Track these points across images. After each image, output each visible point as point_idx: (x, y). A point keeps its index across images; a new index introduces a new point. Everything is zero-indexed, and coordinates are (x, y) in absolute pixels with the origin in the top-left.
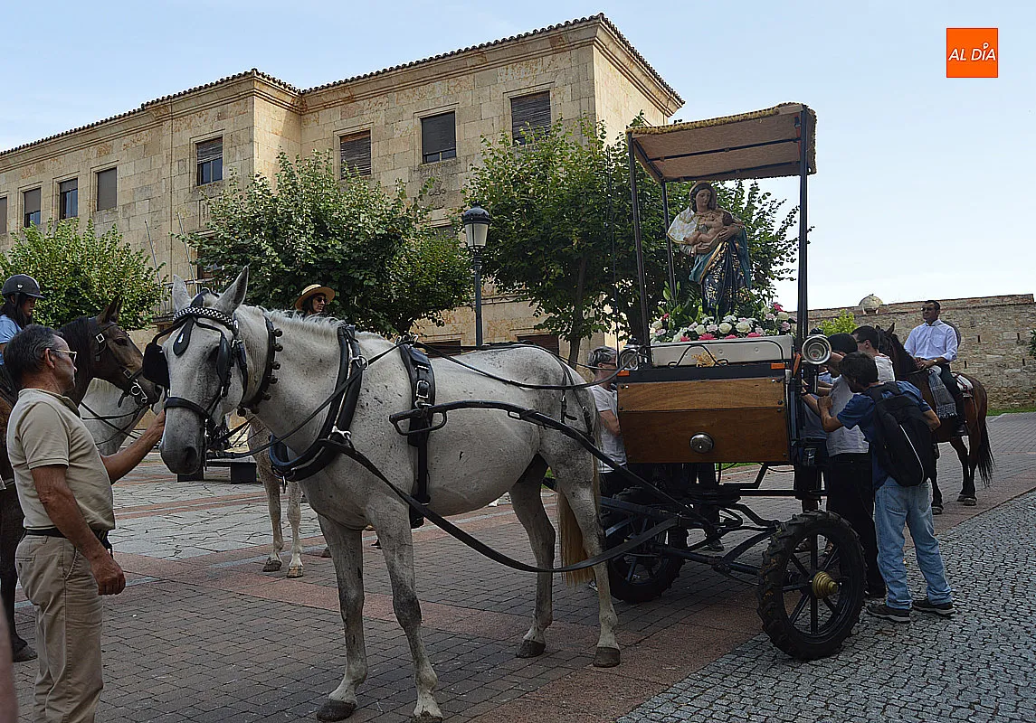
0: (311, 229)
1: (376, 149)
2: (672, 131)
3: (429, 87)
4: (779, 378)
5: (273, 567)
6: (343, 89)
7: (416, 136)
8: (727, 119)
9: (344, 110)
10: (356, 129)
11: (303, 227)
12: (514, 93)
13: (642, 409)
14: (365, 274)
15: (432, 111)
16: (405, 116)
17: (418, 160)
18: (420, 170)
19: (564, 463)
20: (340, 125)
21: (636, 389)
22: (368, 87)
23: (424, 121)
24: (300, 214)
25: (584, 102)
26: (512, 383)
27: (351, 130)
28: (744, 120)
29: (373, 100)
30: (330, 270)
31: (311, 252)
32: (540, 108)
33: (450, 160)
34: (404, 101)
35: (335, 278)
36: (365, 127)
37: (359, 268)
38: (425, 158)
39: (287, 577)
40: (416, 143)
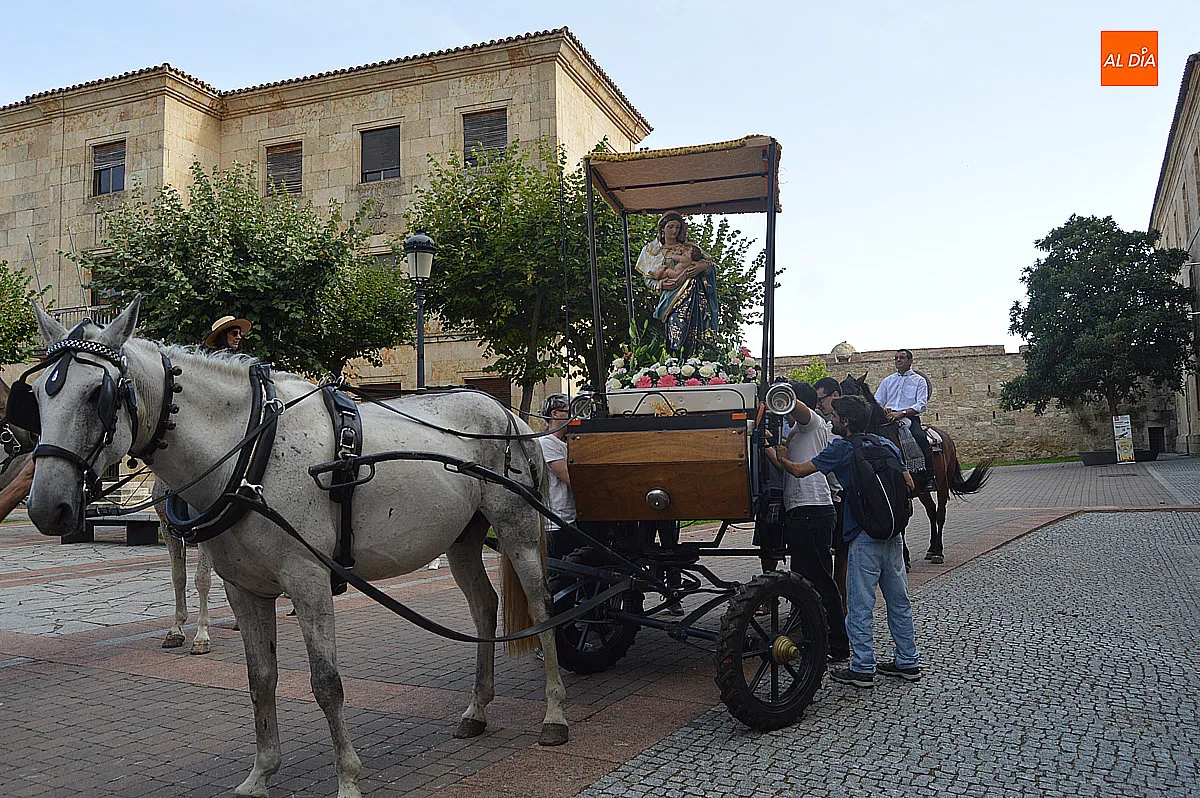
0: (228, 252)
1: (306, 163)
2: (633, 160)
3: (371, 97)
4: (740, 429)
5: (175, 643)
6: (272, 95)
7: (355, 151)
8: (692, 149)
9: (272, 117)
10: (285, 139)
11: (219, 249)
12: (467, 109)
13: (594, 462)
14: (292, 306)
15: (373, 125)
16: (343, 128)
17: (357, 178)
18: (358, 189)
19: (506, 521)
20: (266, 134)
21: (589, 440)
22: (301, 93)
23: (365, 135)
24: (216, 233)
25: (544, 123)
26: (449, 431)
27: (279, 140)
28: (709, 151)
29: (307, 108)
30: (250, 300)
31: (229, 278)
32: (495, 127)
33: (393, 180)
34: (343, 110)
35: (257, 309)
36: (296, 138)
37: (284, 298)
38: (364, 177)
39: (191, 654)
40: (355, 159)
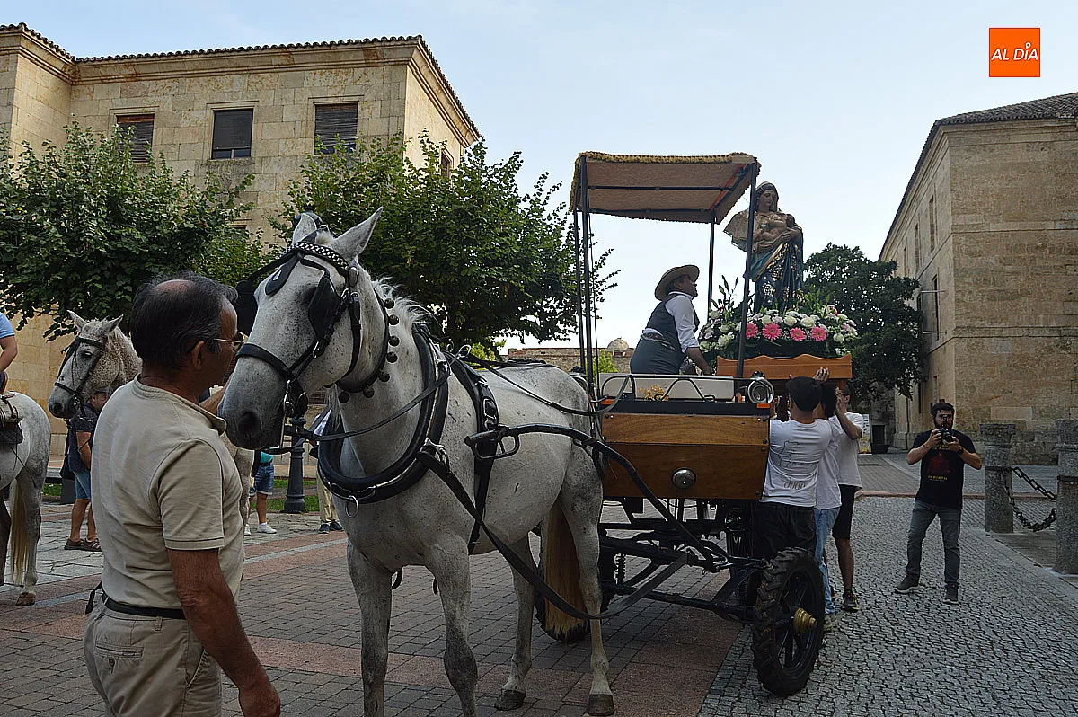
1: (157, 135)
3: (227, 79)
6: (127, 65)
7: (207, 128)
9: (125, 88)
10: (138, 110)
12: (320, 100)
13: (626, 440)
15: (227, 105)
16: (196, 106)
17: (207, 154)
18: (208, 165)
20: (117, 103)
22: (156, 68)
23: (218, 114)
25: (393, 121)
27: (131, 111)
28: (701, 162)
29: (162, 83)
30: (123, 261)
32: (346, 120)
33: (243, 159)
34: (197, 89)
35: (127, 271)
36: (149, 110)
37: (157, 262)
38: (216, 153)
40: (207, 136)
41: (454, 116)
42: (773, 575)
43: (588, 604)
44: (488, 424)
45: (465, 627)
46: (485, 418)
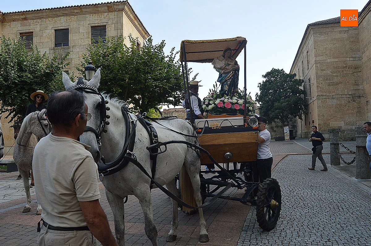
0: (16, 68)
1: (35, 40)
3: (59, 18)
4: (256, 132)
5: (27, 211)
6: (22, 15)
7: (53, 36)
9: (22, 23)
10: (27, 31)
11: (13, 67)
12: (93, 25)
13: (207, 144)
14: (40, 88)
15: (59, 28)
16: (48, 29)
17: (53, 45)
18: (54, 49)
20: (20, 29)
21: (205, 136)
22: (33, 15)
23: (56, 31)
25: (119, 31)
27: (25, 31)
29: (35, 20)
30: (24, 85)
32: (102, 31)
33: (66, 47)
34: (48, 22)
35: (26, 88)
36: (31, 30)
37: (37, 85)
38: (56, 45)
39: (37, 214)
40: (53, 39)
41: (140, 29)
42: (262, 189)
43: (198, 203)
44: (154, 141)
45: (151, 216)
46: (153, 139)
